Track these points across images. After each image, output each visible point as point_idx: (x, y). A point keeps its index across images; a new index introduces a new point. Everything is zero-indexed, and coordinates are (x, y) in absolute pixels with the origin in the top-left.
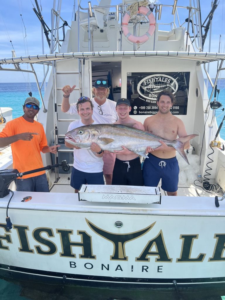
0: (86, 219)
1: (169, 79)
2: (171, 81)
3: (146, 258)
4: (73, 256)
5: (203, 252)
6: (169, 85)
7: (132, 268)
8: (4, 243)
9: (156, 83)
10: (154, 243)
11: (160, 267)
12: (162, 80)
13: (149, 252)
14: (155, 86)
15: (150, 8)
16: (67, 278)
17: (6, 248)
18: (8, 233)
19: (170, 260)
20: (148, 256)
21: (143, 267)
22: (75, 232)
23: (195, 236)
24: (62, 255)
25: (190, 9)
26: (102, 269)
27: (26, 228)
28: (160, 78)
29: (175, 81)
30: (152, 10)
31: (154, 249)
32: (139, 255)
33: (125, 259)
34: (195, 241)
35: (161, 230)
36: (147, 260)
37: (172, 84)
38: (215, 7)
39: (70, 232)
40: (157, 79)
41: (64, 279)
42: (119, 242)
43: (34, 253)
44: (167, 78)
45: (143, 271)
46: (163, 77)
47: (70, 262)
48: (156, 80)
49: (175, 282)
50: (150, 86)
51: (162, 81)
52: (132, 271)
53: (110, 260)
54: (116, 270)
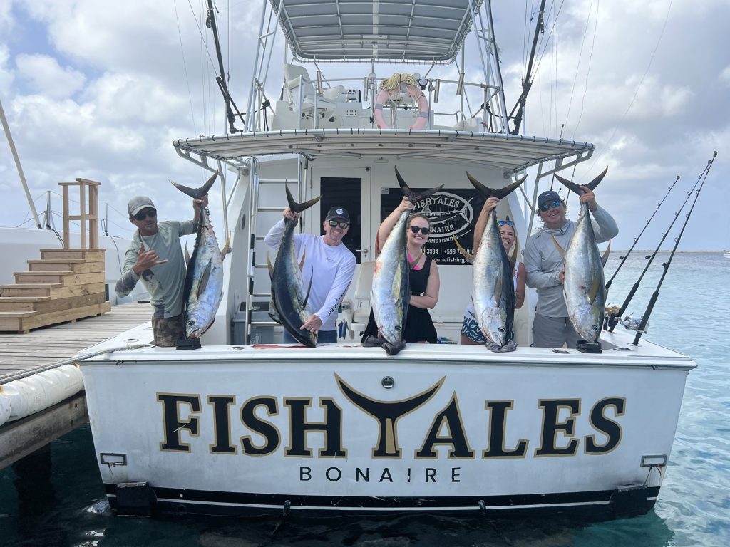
0: (335, 374)
1: (456, 200)
2: (462, 205)
3: (432, 451)
4: (308, 453)
5: (524, 438)
6: (457, 211)
7: (409, 475)
8: (184, 436)
9: (433, 208)
10: (445, 418)
11: (455, 470)
12: (443, 203)
13: (437, 437)
14: (432, 213)
15: (420, 85)
16: (292, 507)
17: (186, 448)
18: (196, 415)
19: (470, 455)
20: (437, 447)
21: (427, 470)
22: (315, 403)
23: (508, 404)
24: (289, 453)
25: (486, 87)
26: (357, 480)
27: (231, 400)
28: (441, 199)
29: (467, 204)
30: (423, 88)
31: (444, 431)
32: (419, 446)
33: (397, 454)
34: (509, 414)
35: (455, 392)
36: (434, 454)
37: (463, 210)
38: (527, 86)
39: (307, 402)
40: (435, 200)
41: (287, 508)
42: (387, 419)
43: (237, 454)
44: (453, 198)
45: (427, 481)
46: (446, 197)
47: (302, 468)
48: (433, 202)
49: (482, 503)
50: (422, 211)
51: (445, 204)
52: (409, 481)
53: (373, 458)
54: (381, 481)
